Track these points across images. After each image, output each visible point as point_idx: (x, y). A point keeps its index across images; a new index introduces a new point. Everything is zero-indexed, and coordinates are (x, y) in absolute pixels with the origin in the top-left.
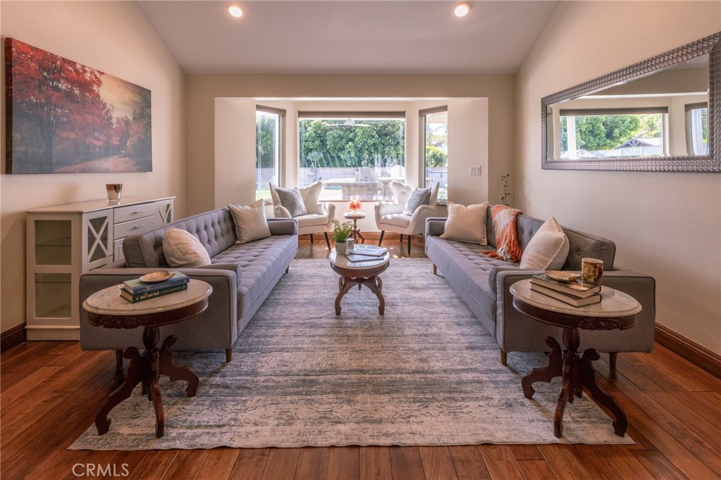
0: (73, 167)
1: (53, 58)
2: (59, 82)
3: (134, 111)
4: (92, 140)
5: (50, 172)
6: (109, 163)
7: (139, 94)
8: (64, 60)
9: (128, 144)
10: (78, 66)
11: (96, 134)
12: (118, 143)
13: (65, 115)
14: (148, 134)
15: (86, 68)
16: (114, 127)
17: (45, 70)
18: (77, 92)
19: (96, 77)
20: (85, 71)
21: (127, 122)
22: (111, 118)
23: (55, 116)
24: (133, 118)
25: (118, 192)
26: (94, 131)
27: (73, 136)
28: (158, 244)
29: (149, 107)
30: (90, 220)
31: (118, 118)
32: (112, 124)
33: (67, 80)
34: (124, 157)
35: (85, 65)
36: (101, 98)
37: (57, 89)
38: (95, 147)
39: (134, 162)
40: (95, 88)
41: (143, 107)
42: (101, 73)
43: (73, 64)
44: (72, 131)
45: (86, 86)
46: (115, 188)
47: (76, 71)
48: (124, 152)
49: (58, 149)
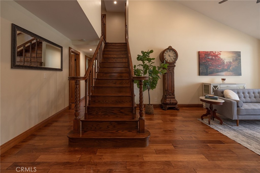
0: (213, 74)
1: (208, 52)
2: (209, 57)
3: (233, 59)
4: (218, 68)
5: (207, 75)
6: (223, 73)
7: (235, 54)
8: (210, 52)
9: (231, 68)
10: (214, 52)
11: (219, 67)
12: (227, 68)
13: (211, 63)
14: (239, 65)
15: (216, 52)
16: (225, 64)
17: (206, 55)
18: (214, 58)
19: (219, 53)
20: (216, 53)
21: (230, 62)
22: (224, 62)
23: (208, 64)
24: (233, 61)
25: (224, 81)
26: (219, 66)
27: (213, 67)
28: (222, 92)
29: (240, 56)
30: (213, 86)
31: (226, 62)
32: (225, 63)
33: (211, 56)
34: (229, 71)
35: (215, 51)
36: (221, 58)
37: (209, 58)
38: (219, 70)
39: (233, 73)
40: (219, 56)
41: (237, 57)
42: (220, 52)
43: (212, 52)
44: (213, 66)
45: (216, 56)
46: (224, 80)
47: (213, 53)
48: (229, 70)
49: (209, 71)
